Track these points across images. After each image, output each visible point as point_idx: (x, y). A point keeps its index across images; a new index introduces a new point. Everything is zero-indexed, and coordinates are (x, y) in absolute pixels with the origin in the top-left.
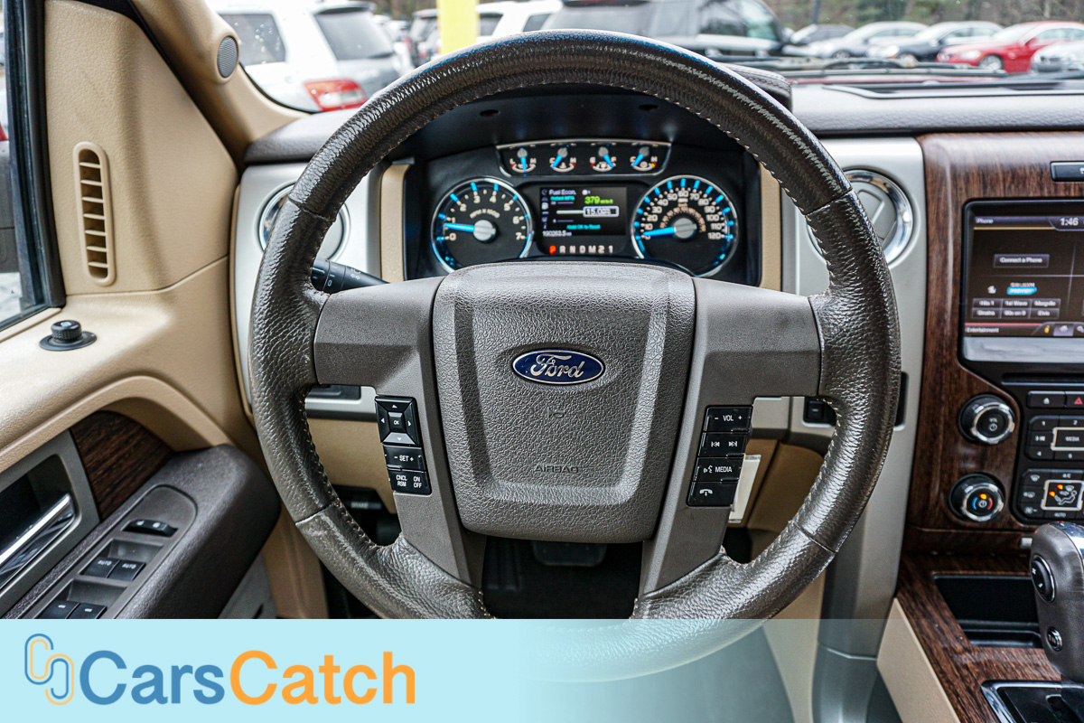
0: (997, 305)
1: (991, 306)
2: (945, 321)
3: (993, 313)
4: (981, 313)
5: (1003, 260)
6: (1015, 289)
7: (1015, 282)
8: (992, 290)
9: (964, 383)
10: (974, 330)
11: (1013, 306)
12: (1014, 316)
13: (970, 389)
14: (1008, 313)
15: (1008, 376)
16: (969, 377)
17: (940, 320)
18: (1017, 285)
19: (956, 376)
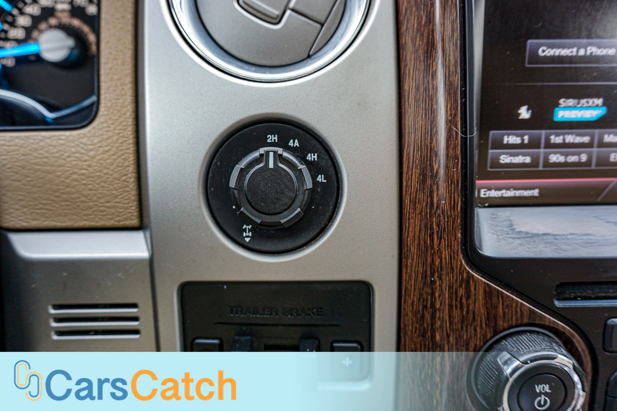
0: (534, 144)
1: (521, 146)
2: (435, 176)
3: (528, 160)
4: (505, 159)
5: (545, 51)
6: (566, 111)
7: (568, 97)
8: (524, 113)
9: (479, 306)
10: (494, 194)
11: (564, 145)
12: (566, 164)
13: (491, 318)
14: (555, 158)
15: (565, 289)
16: (489, 293)
17: (427, 173)
18: (571, 102)
19: (462, 292)
